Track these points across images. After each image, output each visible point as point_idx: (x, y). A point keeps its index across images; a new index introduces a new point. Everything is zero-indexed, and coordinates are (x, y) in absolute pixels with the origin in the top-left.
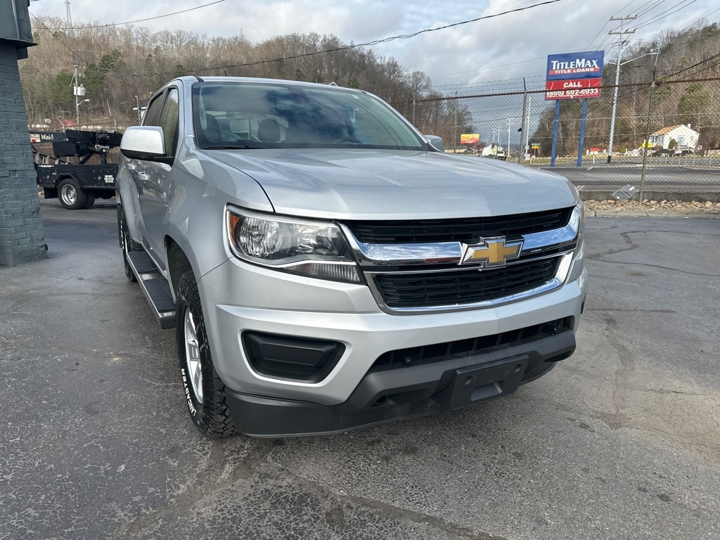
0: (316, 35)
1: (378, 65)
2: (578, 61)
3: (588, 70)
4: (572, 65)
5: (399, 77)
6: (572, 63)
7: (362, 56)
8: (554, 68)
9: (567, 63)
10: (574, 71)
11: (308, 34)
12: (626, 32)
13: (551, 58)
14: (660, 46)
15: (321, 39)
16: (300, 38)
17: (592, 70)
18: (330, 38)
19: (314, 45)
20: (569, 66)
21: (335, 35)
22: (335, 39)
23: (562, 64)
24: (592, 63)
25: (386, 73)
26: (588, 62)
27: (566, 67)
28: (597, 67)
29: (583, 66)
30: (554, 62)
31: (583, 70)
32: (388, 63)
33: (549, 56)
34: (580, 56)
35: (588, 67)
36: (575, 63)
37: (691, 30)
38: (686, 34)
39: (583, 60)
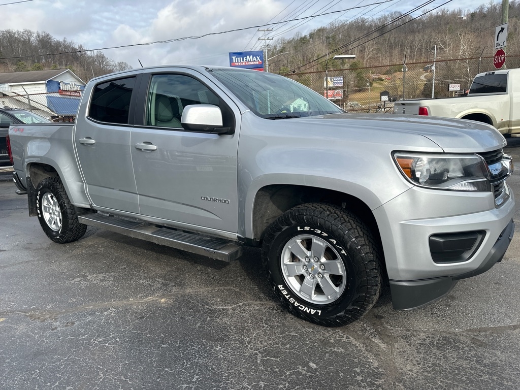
0: (30, 32)
1: (89, 57)
2: (248, 57)
3: (255, 63)
4: (245, 60)
5: (107, 65)
6: (244, 58)
7: (74, 49)
8: (234, 61)
9: (241, 58)
10: (247, 64)
11: (22, 31)
12: (268, 39)
13: (232, 54)
14: (278, 48)
15: (35, 35)
16: (14, 33)
17: (257, 63)
18: (44, 35)
19: (29, 39)
20: (243, 60)
21: (48, 32)
22: (48, 36)
23: (239, 58)
24: (257, 59)
25: (96, 63)
26: (255, 57)
27: (242, 61)
28: (260, 61)
29: (252, 60)
30: (234, 57)
31: (252, 63)
32: (97, 56)
33: (230, 53)
34: (249, 54)
35: (255, 61)
36: (246, 58)
37: (293, 39)
38: (291, 41)
39: (251, 56)
